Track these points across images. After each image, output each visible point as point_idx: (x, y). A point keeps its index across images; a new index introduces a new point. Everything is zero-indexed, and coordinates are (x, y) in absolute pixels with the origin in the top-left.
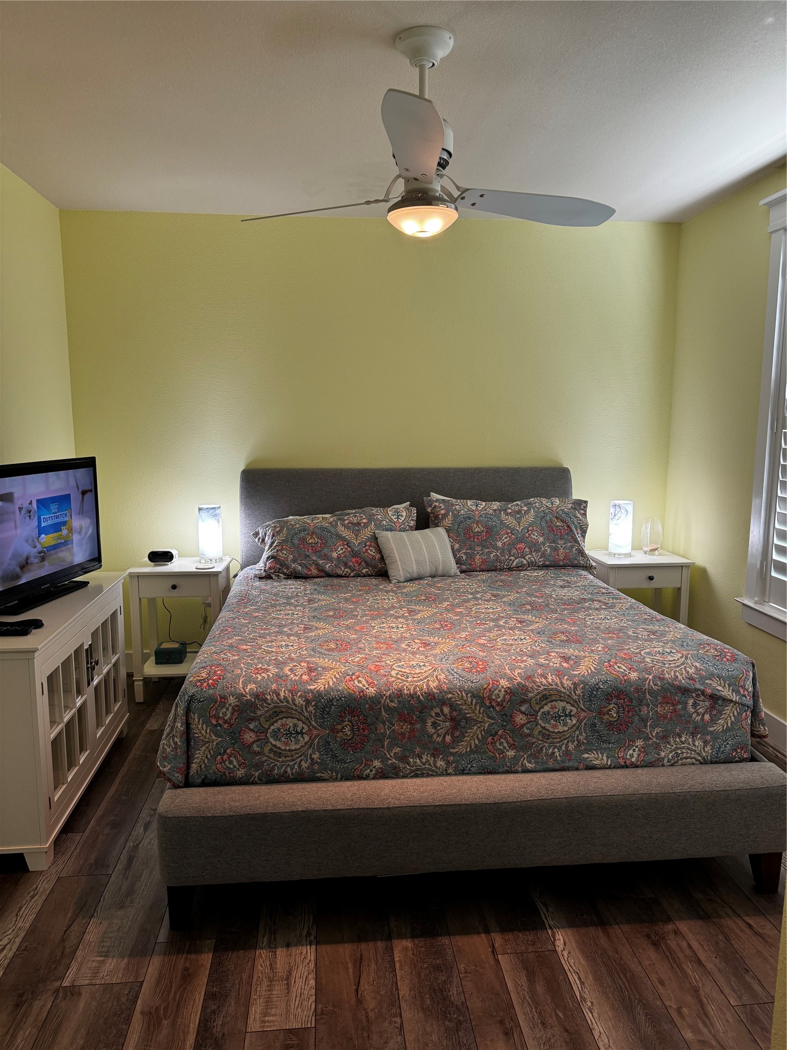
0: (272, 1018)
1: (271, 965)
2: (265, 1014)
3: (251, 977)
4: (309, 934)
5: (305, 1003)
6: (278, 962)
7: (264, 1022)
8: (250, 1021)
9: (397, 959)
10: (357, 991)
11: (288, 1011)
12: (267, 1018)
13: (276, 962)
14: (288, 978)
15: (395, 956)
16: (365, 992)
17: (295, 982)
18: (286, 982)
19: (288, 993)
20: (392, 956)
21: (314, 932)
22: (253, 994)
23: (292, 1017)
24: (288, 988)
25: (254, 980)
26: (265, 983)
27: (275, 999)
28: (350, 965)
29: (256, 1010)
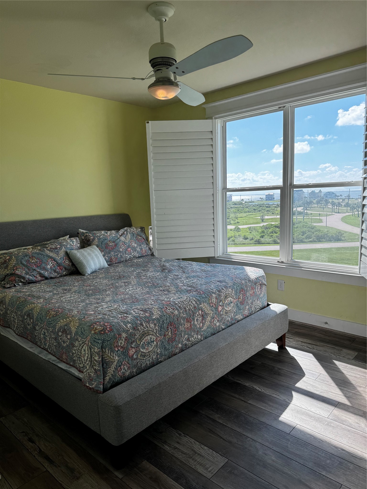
0: (211, 468)
1: (182, 453)
2: (207, 469)
3: (181, 462)
4: (180, 435)
5: (214, 456)
6: (183, 450)
7: (210, 471)
8: (205, 475)
9: (221, 422)
10: (224, 440)
11: (213, 462)
12: (209, 470)
13: (183, 451)
14: (196, 453)
15: (219, 421)
16: (227, 438)
17: (200, 452)
18: (197, 454)
19: (203, 457)
20: (219, 422)
21: (180, 432)
22: (192, 467)
23: (217, 463)
24: (201, 456)
25: (185, 462)
26: (191, 460)
27: (202, 462)
28: (210, 434)
29: (201, 470)
